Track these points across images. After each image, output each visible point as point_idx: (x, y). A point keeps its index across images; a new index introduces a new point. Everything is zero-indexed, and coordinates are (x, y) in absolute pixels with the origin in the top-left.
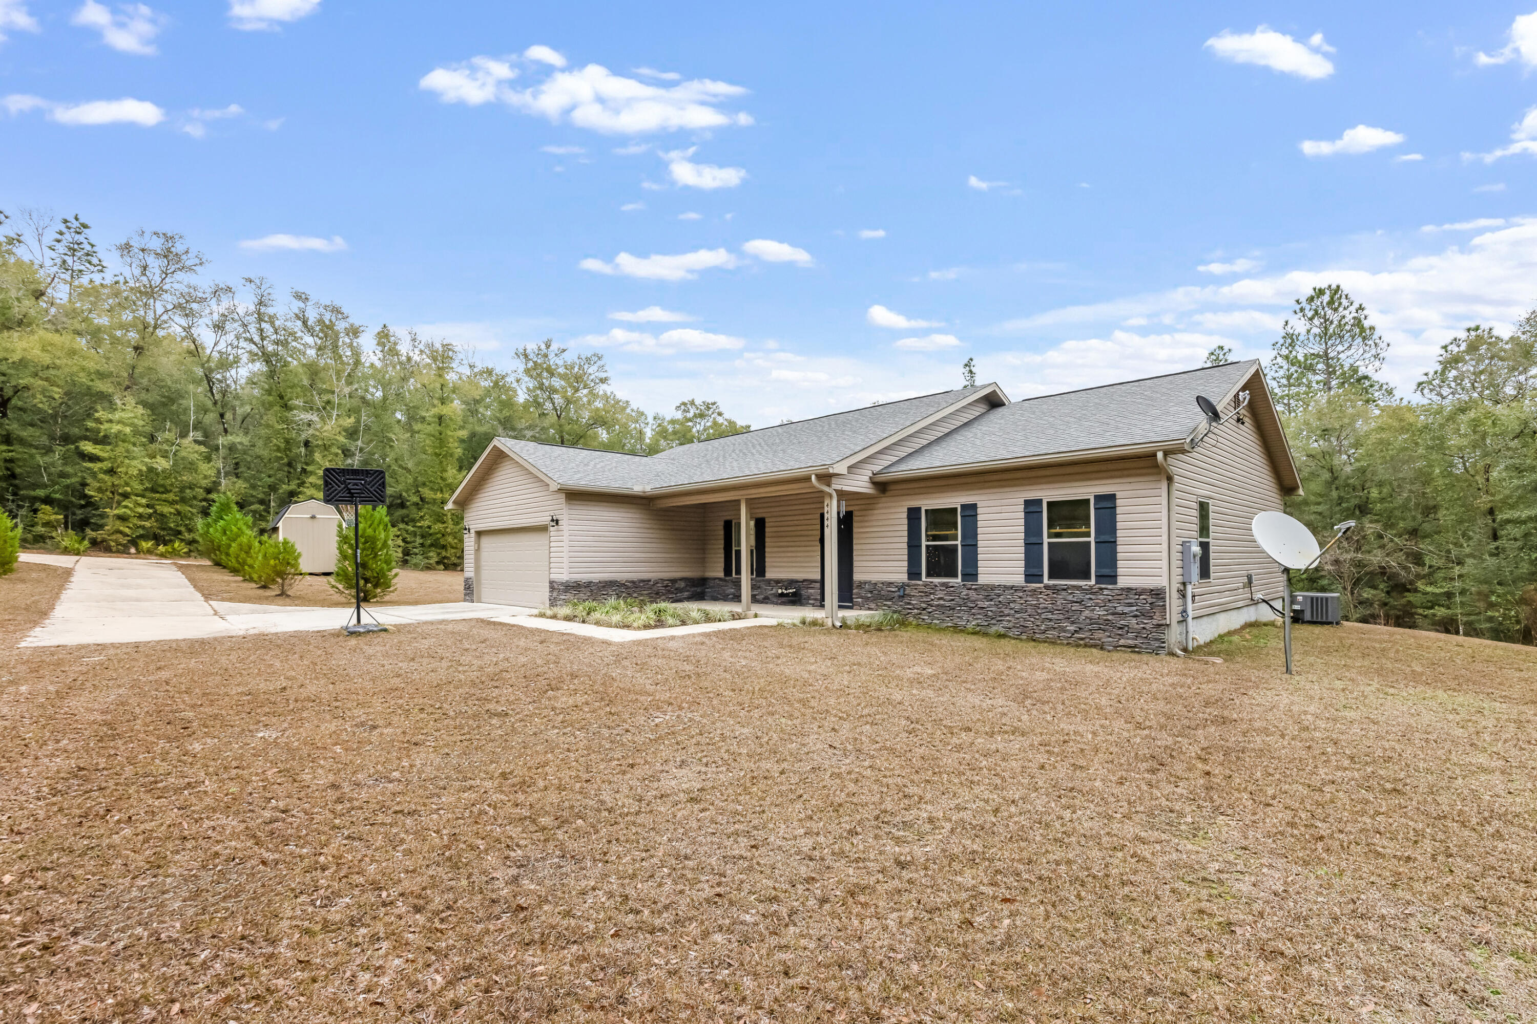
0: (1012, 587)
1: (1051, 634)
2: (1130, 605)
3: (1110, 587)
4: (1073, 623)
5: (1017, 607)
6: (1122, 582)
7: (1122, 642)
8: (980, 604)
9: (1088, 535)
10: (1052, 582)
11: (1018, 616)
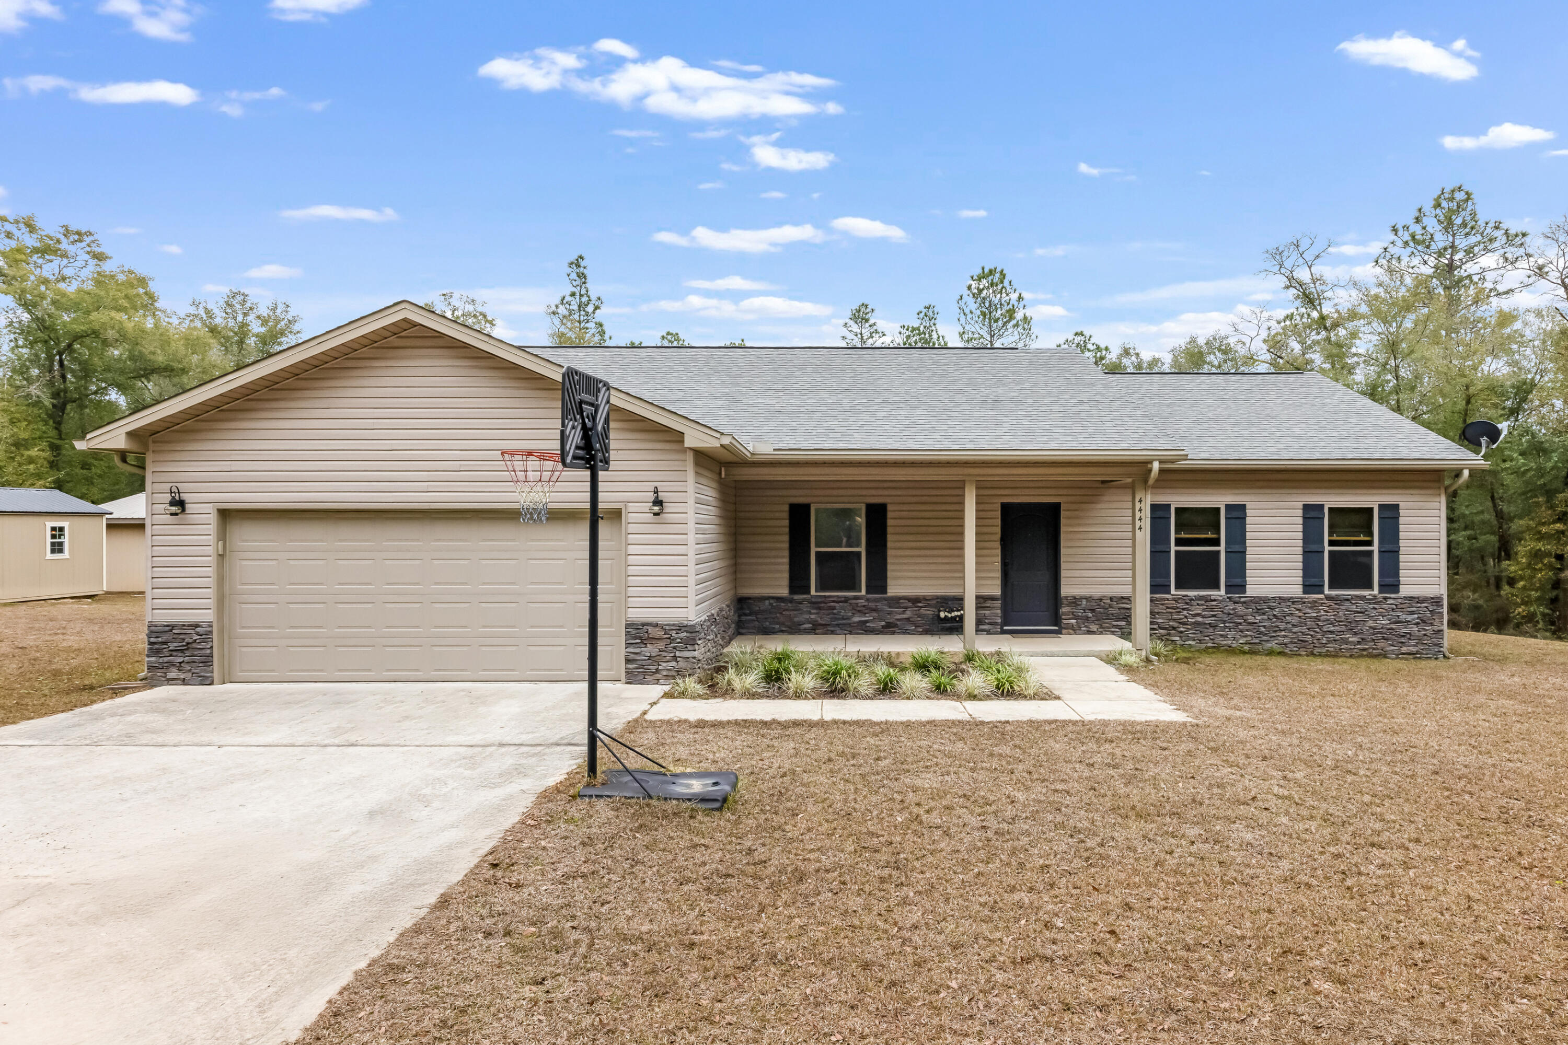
0: (1289, 599)
1: (1332, 647)
2: (1412, 613)
3: (1393, 596)
4: (1356, 634)
5: (1295, 620)
6: (1405, 591)
7: (1404, 649)
8: (1251, 619)
9: (1370, 543)
10: (1334, 593)
11: (1295, 630)
